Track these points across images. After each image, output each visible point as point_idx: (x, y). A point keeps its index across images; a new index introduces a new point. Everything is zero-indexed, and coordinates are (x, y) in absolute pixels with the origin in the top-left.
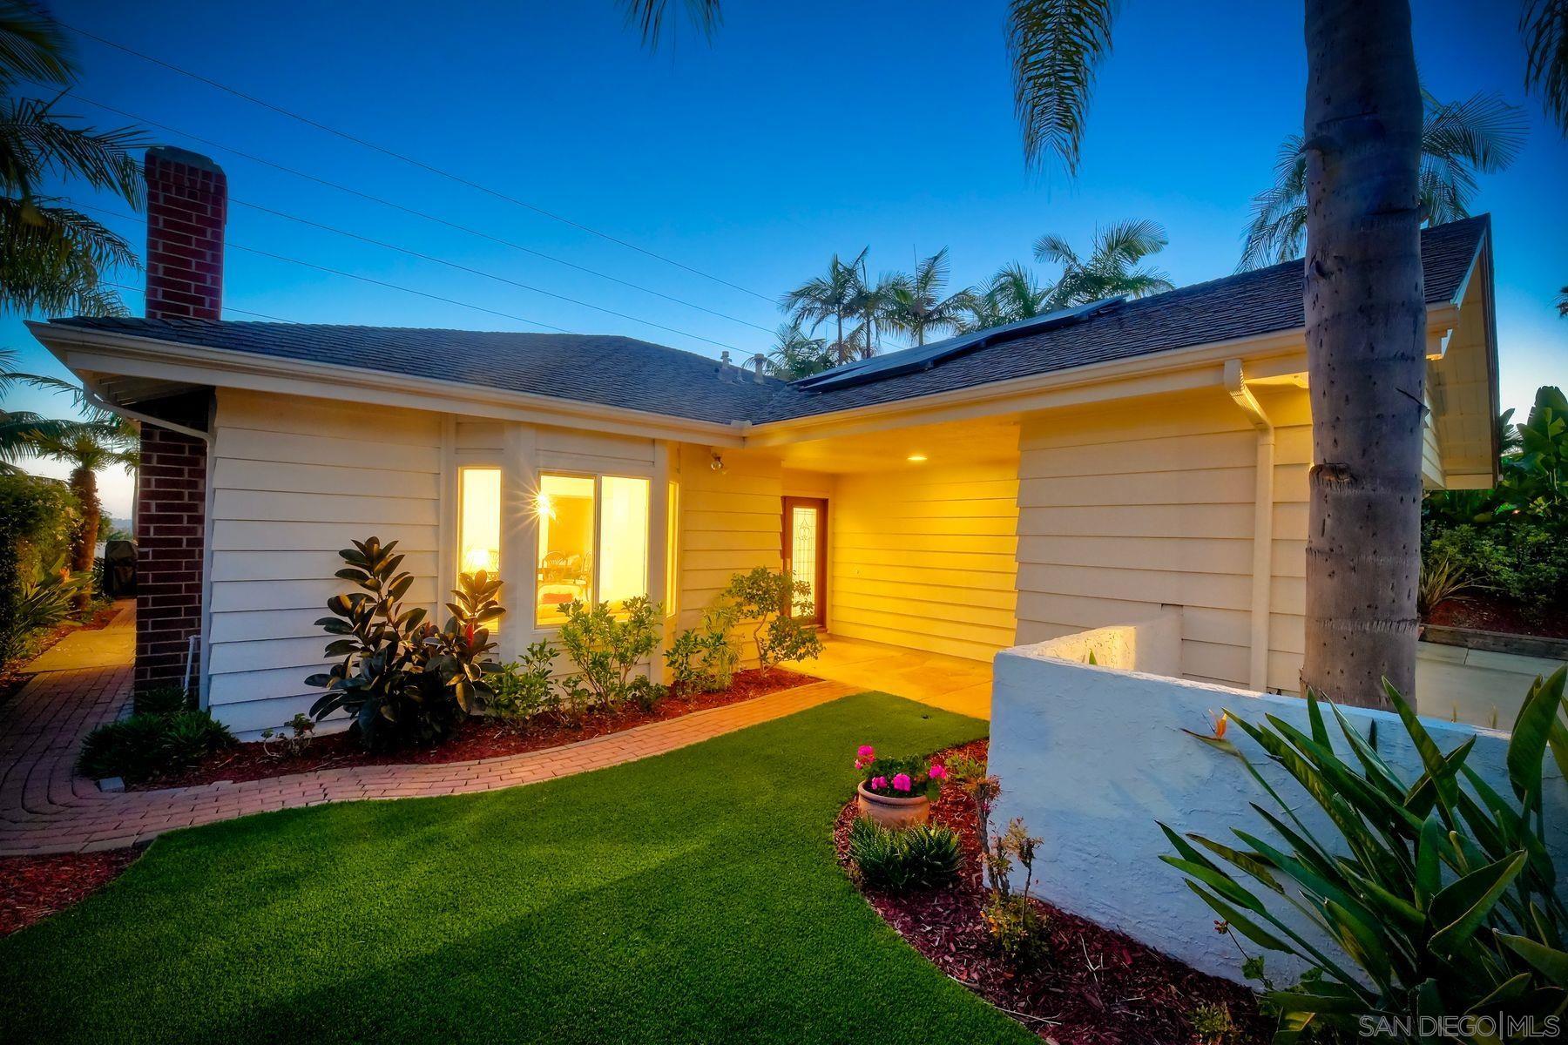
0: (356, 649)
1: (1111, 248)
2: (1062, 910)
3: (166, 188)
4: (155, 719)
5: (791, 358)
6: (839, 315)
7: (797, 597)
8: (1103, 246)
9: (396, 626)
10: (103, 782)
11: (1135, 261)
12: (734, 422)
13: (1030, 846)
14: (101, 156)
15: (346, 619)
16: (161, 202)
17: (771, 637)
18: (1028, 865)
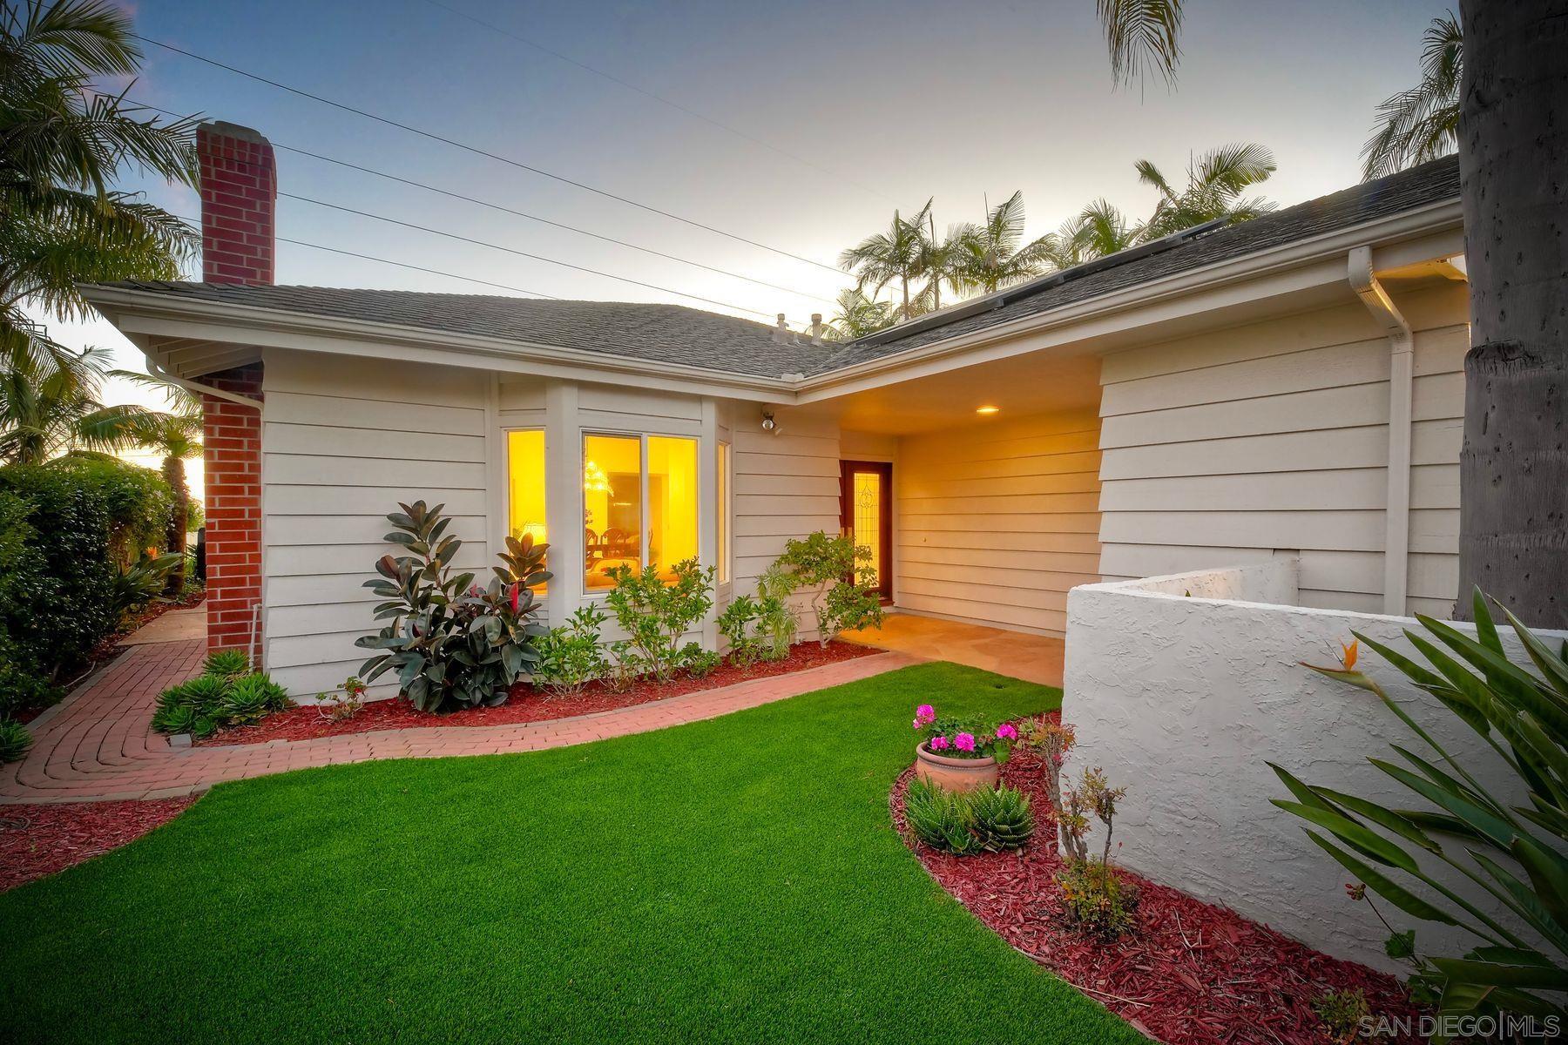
0: (405, 612)
1: (1209, 180)
2: (1152, 881)
3: (217, 163)
4: (220, 679)
5: (854, 325)
6: (904, 276)
7: (859, 563)
8: (1199, 176)
9: (445, 588)
10: (173, 738)
11: (1236, 191)
12: (785, 376)
13: (1110, 798)
14: (170, 148)
15: (394, 582)
16: (213, 177)
17: (830, 606)
18: (1108, 822)
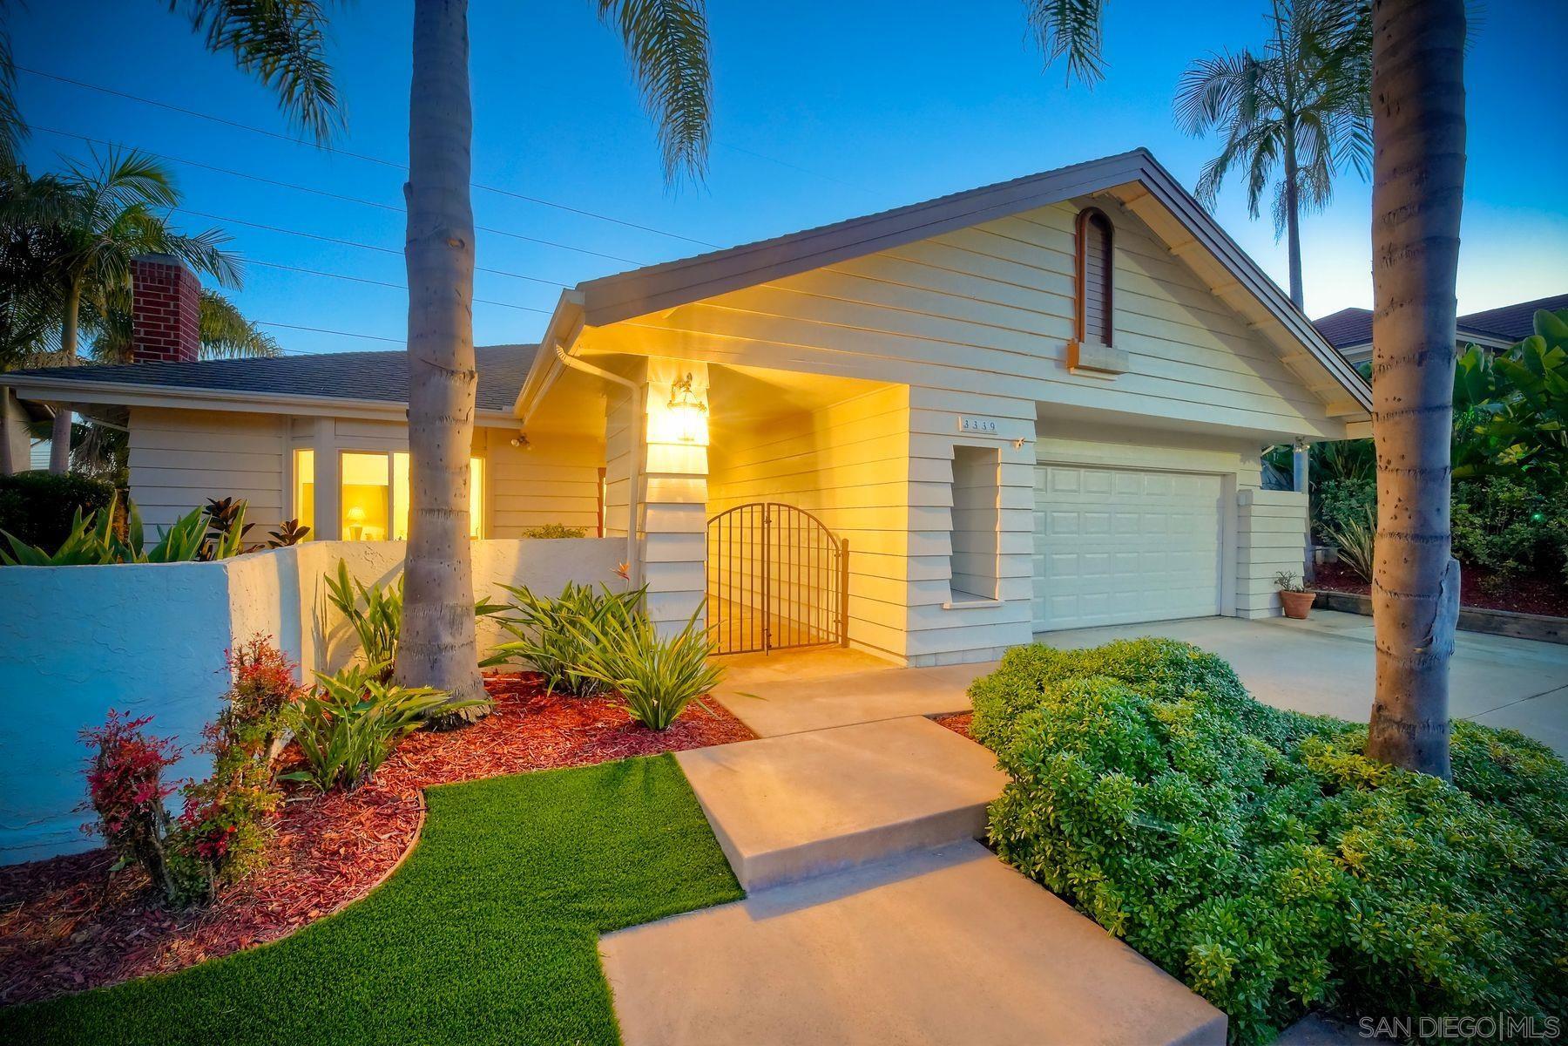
3: (144, 280)
12: (504, 408)
16: (141, 289)
